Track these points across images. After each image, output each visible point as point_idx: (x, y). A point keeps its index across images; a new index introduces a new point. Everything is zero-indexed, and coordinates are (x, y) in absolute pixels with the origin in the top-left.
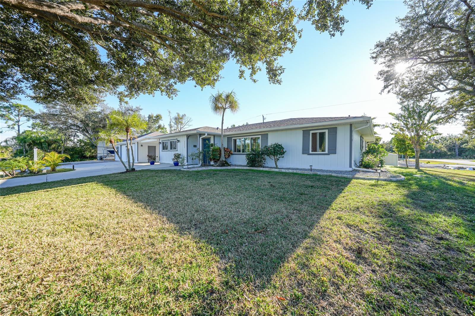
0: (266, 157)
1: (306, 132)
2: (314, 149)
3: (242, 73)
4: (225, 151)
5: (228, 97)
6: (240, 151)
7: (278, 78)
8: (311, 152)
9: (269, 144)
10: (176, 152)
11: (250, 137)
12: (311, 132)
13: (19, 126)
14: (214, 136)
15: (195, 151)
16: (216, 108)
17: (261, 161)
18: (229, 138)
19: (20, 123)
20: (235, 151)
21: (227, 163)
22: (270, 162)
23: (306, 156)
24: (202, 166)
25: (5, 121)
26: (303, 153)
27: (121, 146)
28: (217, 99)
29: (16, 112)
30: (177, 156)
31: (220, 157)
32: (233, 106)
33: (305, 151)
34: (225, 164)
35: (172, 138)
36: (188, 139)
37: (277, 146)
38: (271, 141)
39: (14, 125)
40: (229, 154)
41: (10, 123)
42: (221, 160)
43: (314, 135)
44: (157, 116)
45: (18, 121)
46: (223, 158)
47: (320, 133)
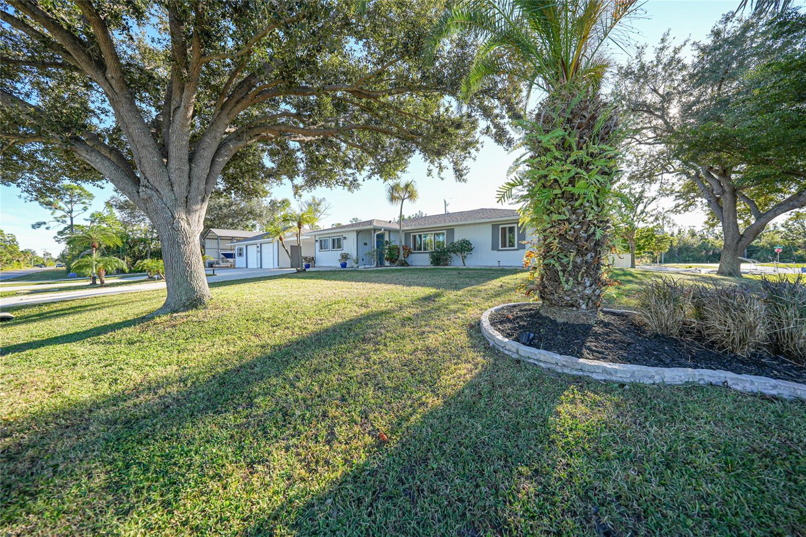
0: (452, 254)
1: (495, 226)
2: (504, 245)
3: (430, 171)
4: (404, 249)
5: (407, 186)
6: (420, 249)
7: (464, 177)
8: (500, 248)
9: (456, 240)
10: (343, 252)
11: (433, 232)
12: (501, 226)
13: (72, 218)
14: (389, 232)
15: (367, 249)
16: (392, 199)
17: (446, 260)
18: (407, 234)
19: (74, 214)
20: (415, 250)
21: (407, 263)
22: (457, 261)
23: (495, 252)
24: (376, 267)
25: (51, 211)
26: (492, 250)
27: (247, 246)
28: (394, 188)
29: (67, 196)
30: (345, 257)
31: (398, 256)
32: (412, 196)
33: (495, 247)
34: (404, 264)
35: (335, 235)
36: (357, 235)
37: (464, 242)
38: (458, 237)
39: (65, 216)
40: (408, 252)
41: (59, 213)
42: (399, 259)
43: (504, 229)
44: (284, 202)
45: (71, 212)
46: (401, 257)
47: (510, 228)
